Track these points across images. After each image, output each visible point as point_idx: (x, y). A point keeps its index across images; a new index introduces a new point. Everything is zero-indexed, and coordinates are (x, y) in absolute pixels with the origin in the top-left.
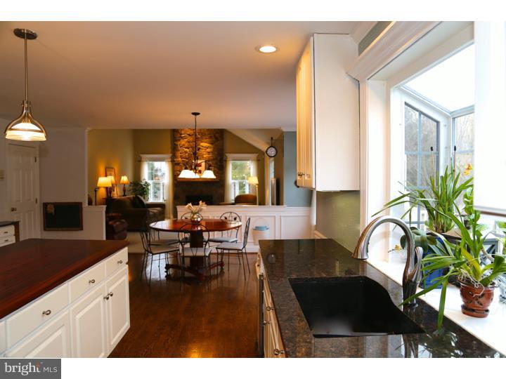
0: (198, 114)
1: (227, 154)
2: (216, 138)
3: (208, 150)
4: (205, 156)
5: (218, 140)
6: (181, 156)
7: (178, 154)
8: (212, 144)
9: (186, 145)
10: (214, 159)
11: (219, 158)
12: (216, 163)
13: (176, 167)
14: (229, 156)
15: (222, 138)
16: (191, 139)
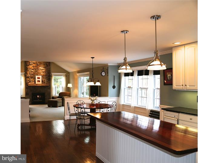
0: (94, 58)
1: (52, 73)
2: (47, 65)
3: (43, 71)
4: (41, 74)
5: (48, 66)
6: (30, 74)
7: (28, 73)
8: (45, 68)
9: (32, 68)
10: (46, 75)
11: (48, 75)
12: (47, 77)
13: (27, 78)
14: (53, 74)
15: (50, 65)
16: (34, 65)
